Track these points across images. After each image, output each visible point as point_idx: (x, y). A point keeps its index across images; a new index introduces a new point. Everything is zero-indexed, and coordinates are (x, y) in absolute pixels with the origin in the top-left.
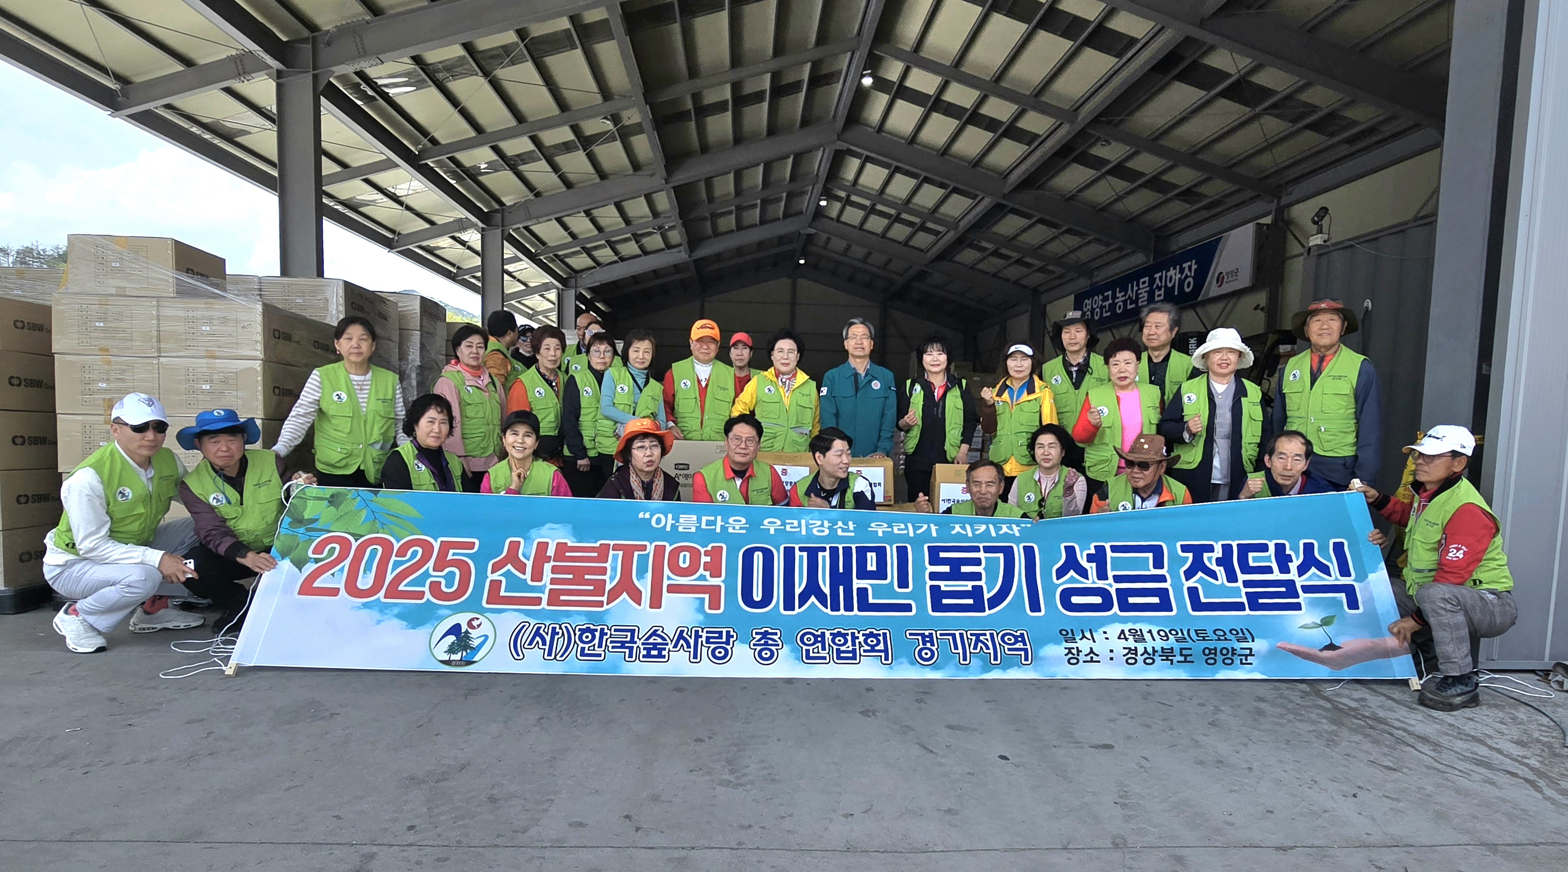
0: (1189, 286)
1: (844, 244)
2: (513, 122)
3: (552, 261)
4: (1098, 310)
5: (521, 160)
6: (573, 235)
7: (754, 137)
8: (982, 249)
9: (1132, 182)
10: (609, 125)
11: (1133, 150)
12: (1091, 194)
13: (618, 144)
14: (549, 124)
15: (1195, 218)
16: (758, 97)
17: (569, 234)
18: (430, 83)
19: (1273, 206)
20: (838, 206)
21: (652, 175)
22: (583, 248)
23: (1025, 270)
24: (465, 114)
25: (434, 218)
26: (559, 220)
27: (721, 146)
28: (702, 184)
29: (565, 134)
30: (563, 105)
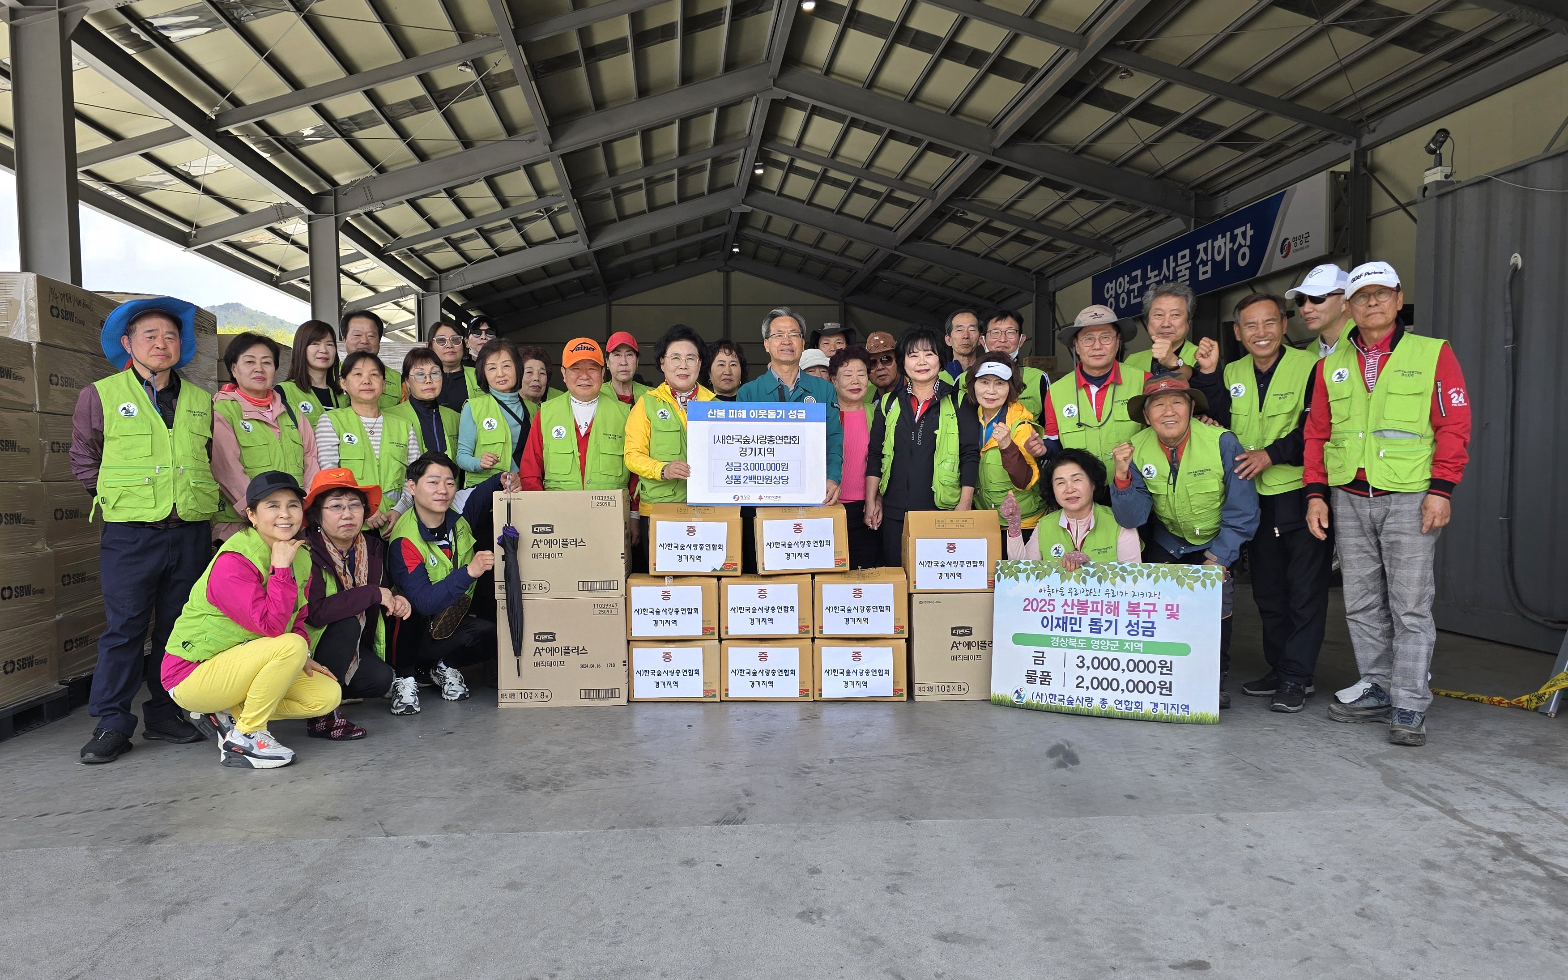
0: (1243, 258)
1: (788, 225)
2: (341, 74)
3: (407, 257)
4: (1124, 295)
5: (357, 124)
6: (433, 224)
7: (665, 87)
8: (969, 223)
9: (1162, 124)
10: (470, 75)
11: (1163, 82)
12: (1108, 144)
13: (484, 99)
14: (389, 74)
15: (1246, 170)
16: (665, 33)
17: (427, 220)
18: (225, 23)
19: (1351, 148)
20: (778, 174)
21: (532, 140)
22: (447, 239)
23: (1025, 248)
24: (274, 62)
25: (244, 205)
26: (412, 203)
27: (622, 100)
28: (600, 150)
29: (413, 88)
30: (406, 49)
